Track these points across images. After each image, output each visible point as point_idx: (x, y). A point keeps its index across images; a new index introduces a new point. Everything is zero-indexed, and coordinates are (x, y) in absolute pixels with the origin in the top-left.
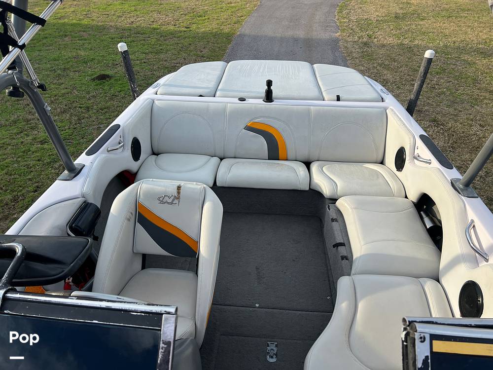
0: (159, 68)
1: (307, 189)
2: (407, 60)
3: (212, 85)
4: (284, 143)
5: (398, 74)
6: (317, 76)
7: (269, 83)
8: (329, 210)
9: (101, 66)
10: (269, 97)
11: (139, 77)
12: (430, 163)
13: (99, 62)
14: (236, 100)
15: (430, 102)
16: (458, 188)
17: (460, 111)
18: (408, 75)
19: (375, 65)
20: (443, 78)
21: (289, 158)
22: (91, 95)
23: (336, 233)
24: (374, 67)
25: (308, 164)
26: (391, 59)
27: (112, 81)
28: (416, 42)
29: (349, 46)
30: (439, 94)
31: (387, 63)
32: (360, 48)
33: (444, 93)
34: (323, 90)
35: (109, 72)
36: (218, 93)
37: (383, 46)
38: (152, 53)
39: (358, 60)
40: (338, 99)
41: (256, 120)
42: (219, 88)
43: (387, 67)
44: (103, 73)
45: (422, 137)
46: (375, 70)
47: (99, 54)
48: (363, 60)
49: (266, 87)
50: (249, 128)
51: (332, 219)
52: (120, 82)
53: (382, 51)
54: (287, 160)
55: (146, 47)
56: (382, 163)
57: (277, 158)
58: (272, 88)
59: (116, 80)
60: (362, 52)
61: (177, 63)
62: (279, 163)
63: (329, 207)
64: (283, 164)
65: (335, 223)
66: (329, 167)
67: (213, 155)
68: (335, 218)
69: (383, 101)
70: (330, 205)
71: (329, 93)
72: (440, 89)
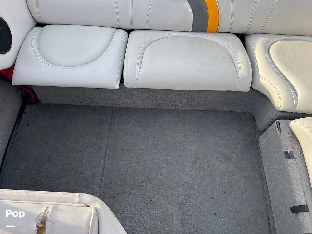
1: (247, 89)
4: (217, 10)
8: (280, 132)
51: (286, 153)
54: (217, 32)
57: (204, 31)
62: (207, 40)
63: (279, 125)
64: (213, 42)
65: (290, 162)
66: (279, 52)
67: (118, 27)
68: (291, 152)
70: (281, 121)
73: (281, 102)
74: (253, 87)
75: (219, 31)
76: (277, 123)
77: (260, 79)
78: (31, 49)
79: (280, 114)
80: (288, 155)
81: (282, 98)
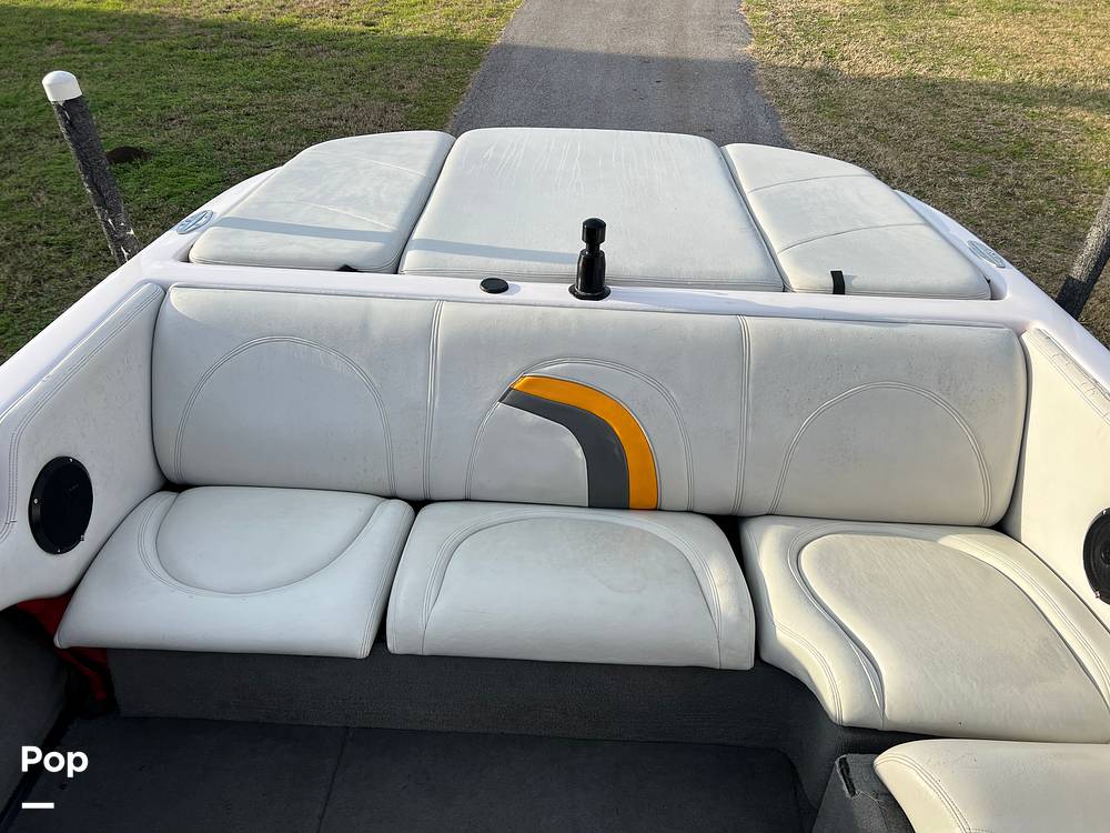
0: (283, 130)
1: (747, 662)
2: (931, 117)
3: (390, 222)
4: (647, 453)
5: (913, 154)
6: (746, 189)
7: (594, 231)
8: (852, 791)
9: (128, 124)
10: (592, 280)
11: (227, 154)
13: (123, 113)
14: (473, 288)
15: (1010, 235)
18: (940, 159)
19: (852, 130)
20: (1029, 169)
21: (665, 504)
22: (84, 205)
24: (849, 136)
26: (890, 114)
27: (149, 166)
28: (946, 73)
29: (780, 79)
30: (1029, 214)
31: (880, 125)
32: (809, 84)
33: (1040, 210)
34: (776, 247)
35: (143, 142)
36: (411, 258)
37: (865, 80)
38: (271, 88)
39: (805, 116)
40: (839, 285)
41: (546, 370)
42: (416, 236)
43: (882, 136)
44: (130, 142)
46: (854, 145)
47: (129, 88)
48: (820, 116)
49: (584, 246)
50: (522, 400)
52: (173, 170)
53: (865, 94)
54: (657, 509)
55: (257, 71)
56: (1004, 526)
57: (622, 504)
58: (602, 247)
59: (160, 164)
60: (815, 95)
61: (335, 119)
62: (628, 528)
63: (848, 771)
64: (644, 533)
66: (823, 560)
67: (388, 493)
69: (995, 295)
70: (851, 758)
71: (800, 261)
72: (1027, 198)
73: (839, 696)
74: (765, 657)
75: (663, 508)
76: (840, 762)
77: (778, 632)
78: (138, 547)
79: (849, 736)
81: (838, 683)
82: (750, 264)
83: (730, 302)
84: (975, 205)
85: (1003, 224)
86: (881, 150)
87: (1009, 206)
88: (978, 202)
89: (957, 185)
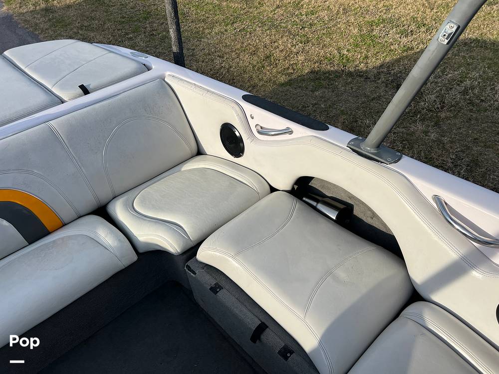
1: (135, 258)
2: (105, 14)
4: (42, 204)
6: (22, 67)
8: (195, 273)
12: (291, 132)
16: (367, 154)
17: (193, 50)
18: (118, 30)
19: (75, 30)
20: (153, 22)
21: (66, 220)
23: (237, 311)
24: (75, 33)
25: (102, 212)
26: (87, 18)
29: (28, 18)
31: (86, 24)
32: (43, 16)
34: (49, 87)
37: (69, 7)
40: (85, 91)
43: (89, 29)
45: (245, 98)
48: (57, 28)
51: (211, 289)
53: (72, 12)
54: (64, 225)
56: (200, 152)
57: (46, 233)
60: (49, 20)
62: (54, 241)
63: (190, 268)
64: (62, 239)
65: (221, 294)
66: (143, 202)
68: (215, 284)
69: (149, 69)
70: (189, 263)
71: (62, 88)
72: (159, 34)
73: (172, 245)
74: (141, 251)
75: (66, 222)
76: (187, 267)
77: (139, 238)
79: (185, 256)
80: (215, 289)
81: (169, 241)
82: (41, 98)
83: (38, 118)
84: (141, 43)
85: (155, 47)
86: (92, 34)
87: (154, 40)
88: (142, 42)
89: (131, 38)
